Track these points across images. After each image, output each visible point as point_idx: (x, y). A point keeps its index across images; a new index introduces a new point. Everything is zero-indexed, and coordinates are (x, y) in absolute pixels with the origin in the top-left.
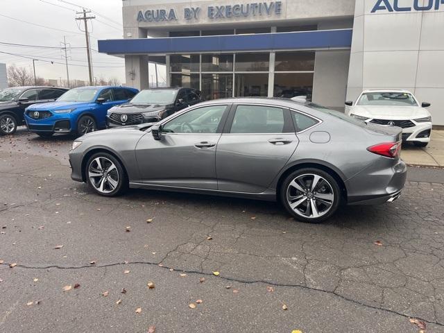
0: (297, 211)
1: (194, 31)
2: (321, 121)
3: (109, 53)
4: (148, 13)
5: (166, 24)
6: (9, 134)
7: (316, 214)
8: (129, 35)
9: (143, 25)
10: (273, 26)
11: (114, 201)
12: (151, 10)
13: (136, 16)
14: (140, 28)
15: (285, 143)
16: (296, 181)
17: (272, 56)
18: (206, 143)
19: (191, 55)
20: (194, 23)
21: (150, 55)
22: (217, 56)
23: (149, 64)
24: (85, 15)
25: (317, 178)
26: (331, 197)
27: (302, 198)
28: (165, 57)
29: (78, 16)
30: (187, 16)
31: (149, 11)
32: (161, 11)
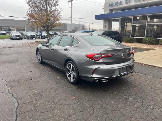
1: (131, 8)
2: (79, 42)
3: (98, 20)
4: (113, 4)
5: (119, 7)
7: (72, 80)
8: (106, 12)
9: (111, 8)
12: (113, 2)
13: (108, 6)
14: (109, 9)
16: (68, 66)
18: (53, 48)
20: (129, 5)
21: (113, 19)
23: (112, 22)
25: (72, 65)
26: (75, 74)
28: (119, 19)
30: (126, 3)
31: (113, 3)
32: (117, 2)
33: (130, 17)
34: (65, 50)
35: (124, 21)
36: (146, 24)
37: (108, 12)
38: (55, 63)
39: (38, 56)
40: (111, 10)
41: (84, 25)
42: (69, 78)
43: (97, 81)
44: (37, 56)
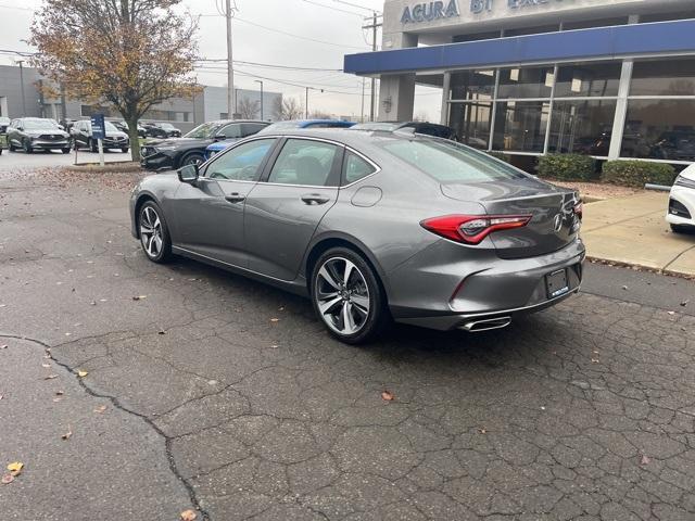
1: (491, 31)
2: (378, 169)
3: (358, 74)
4: (418, 8)
5: (443, 24)
7: (348, 329)
8: (389, 44)
9: (410, 28)
10: (632, 14)
12: (422, 3)
13: (400, 15)
14: (404, 33)
15: (320, 202)
16: (327, 267)
17: (627, 67)
18: (236, 194)
19: (495, 70)
20: (487, 18)
21: (418, 74)
23: (416, 86)
24: (375, 21)
25: (349, 265)
26: (365, 302)
27: (335, 297)
28: (442, 75)
29: (366, 23)
30: (475, 9)
31: (419, 6)
32: (436, 3)
33: (486, 70)
34: (308, 202)
35: (461, 85)
36: (551, 99)
37: (398, 44)
38: (252, 259)
39: (143, 230)
40: (412, 38)
41: (281, 94)
42: (328, 319)
43: (470, 325)
44: (138, 230)
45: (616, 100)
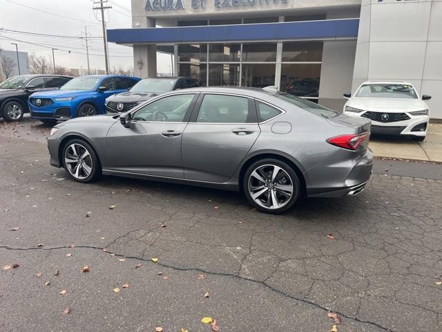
0: (258, 202)
1: (202, 21)
2: (284, 112)
3: (117, 43)
4: (156, 2)
5: (174, 14)
6: (16, 121)
7: (276, 205)
8: (137, 24)
9: (151, 14)
10: (282, 15)
11: (88, 187)
13: (144, 5)
14: (148, 17)
15: (248, 133)
16: (257, 171)
17: (280, 46)
18: (173, 131)
19: (200, 44)
20: (201, 12)
21: (158, 44)
22: (227, 45)
23: (157, 53)
24: (102, 5)
25: (277, 169)
26: (290, 188)
27: (263, 188)
28: (173, 47)
29: (96, 6)
30: (194, 6)
31: (157, 0)
33: (196, 44)
34: (237, 133)
36: (240, 63)
37: (144, 25)
43: (352, 193)
45: (275, 64)
